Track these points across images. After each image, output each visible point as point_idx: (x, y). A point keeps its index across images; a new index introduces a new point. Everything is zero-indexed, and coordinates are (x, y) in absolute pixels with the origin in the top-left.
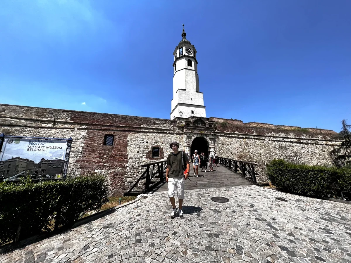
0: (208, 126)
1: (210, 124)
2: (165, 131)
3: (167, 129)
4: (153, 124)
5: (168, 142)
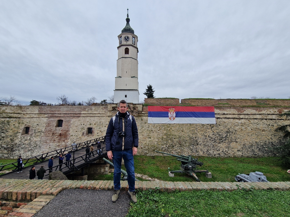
0: (132, 110)
1: (135, 108)
2: (99, 115)
3: (100, 113)
4: (90, 110)
5: (99, 123)
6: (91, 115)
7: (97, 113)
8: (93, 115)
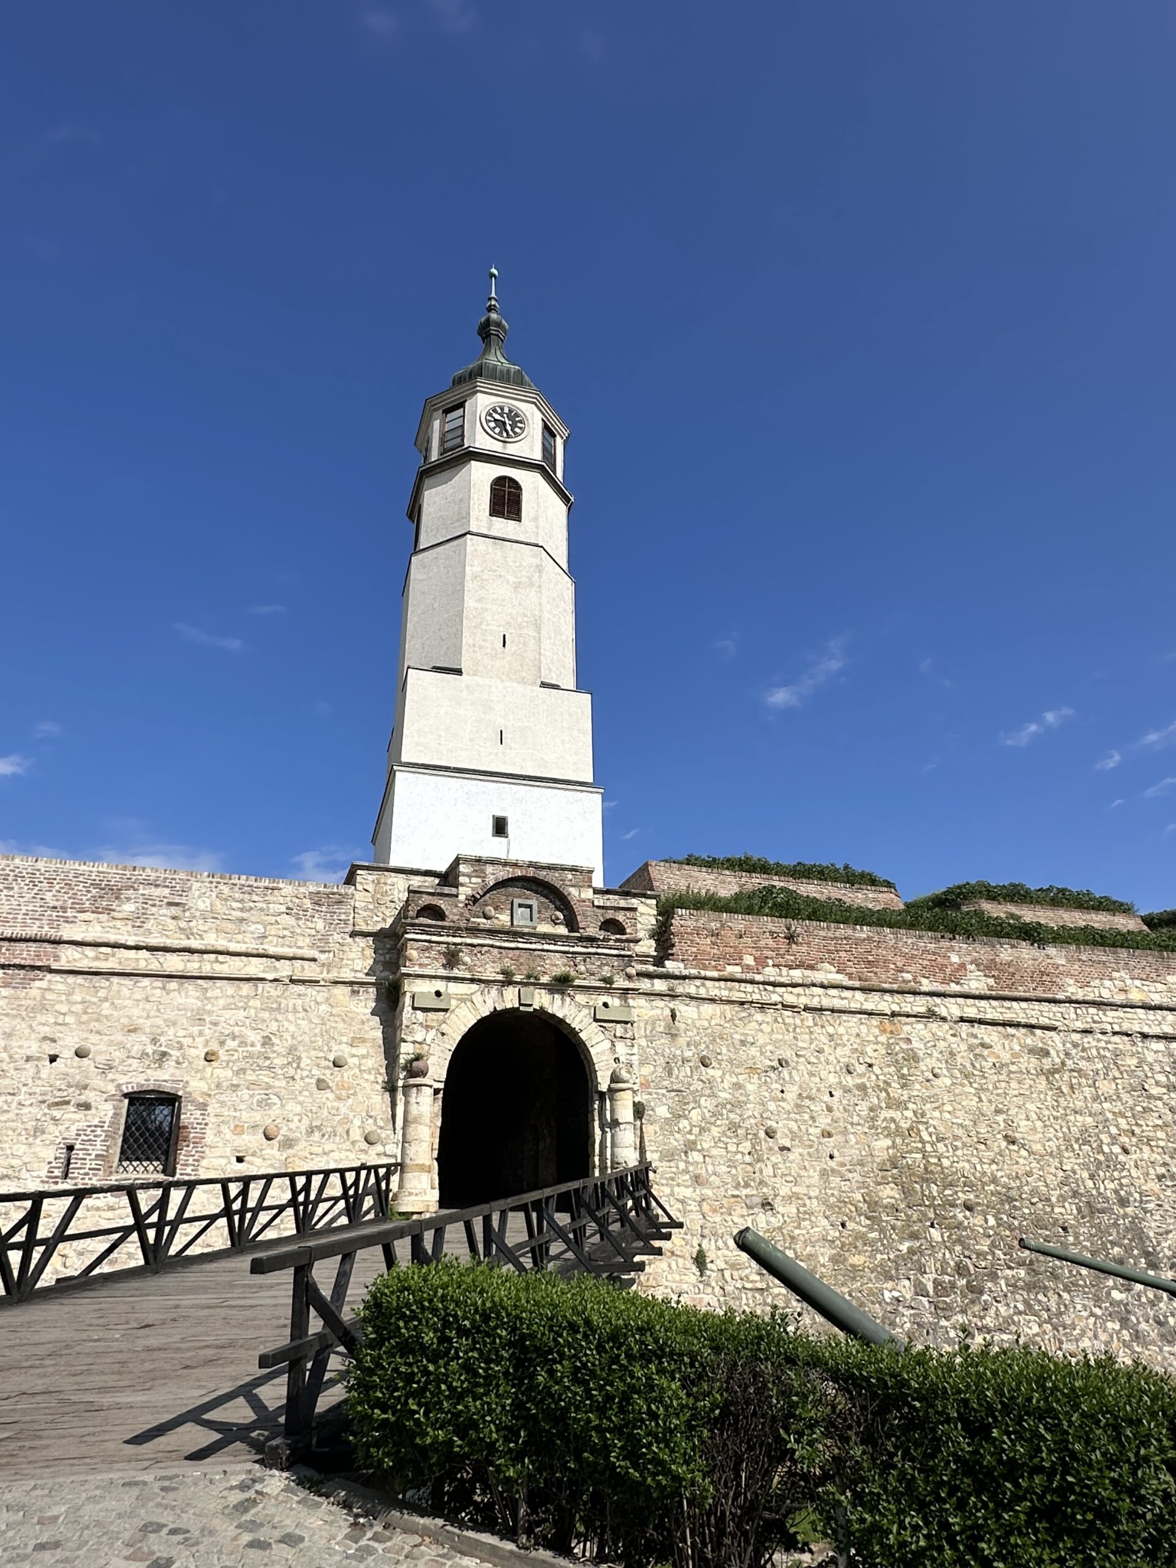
0: (592, 931)
1: (610, 914)
2: (255, 967)
3: (272, 950)
4: (164, 911)
5: (258, 1048)
6: (174, 963)
7: (233, 947)
8: (193, 965)
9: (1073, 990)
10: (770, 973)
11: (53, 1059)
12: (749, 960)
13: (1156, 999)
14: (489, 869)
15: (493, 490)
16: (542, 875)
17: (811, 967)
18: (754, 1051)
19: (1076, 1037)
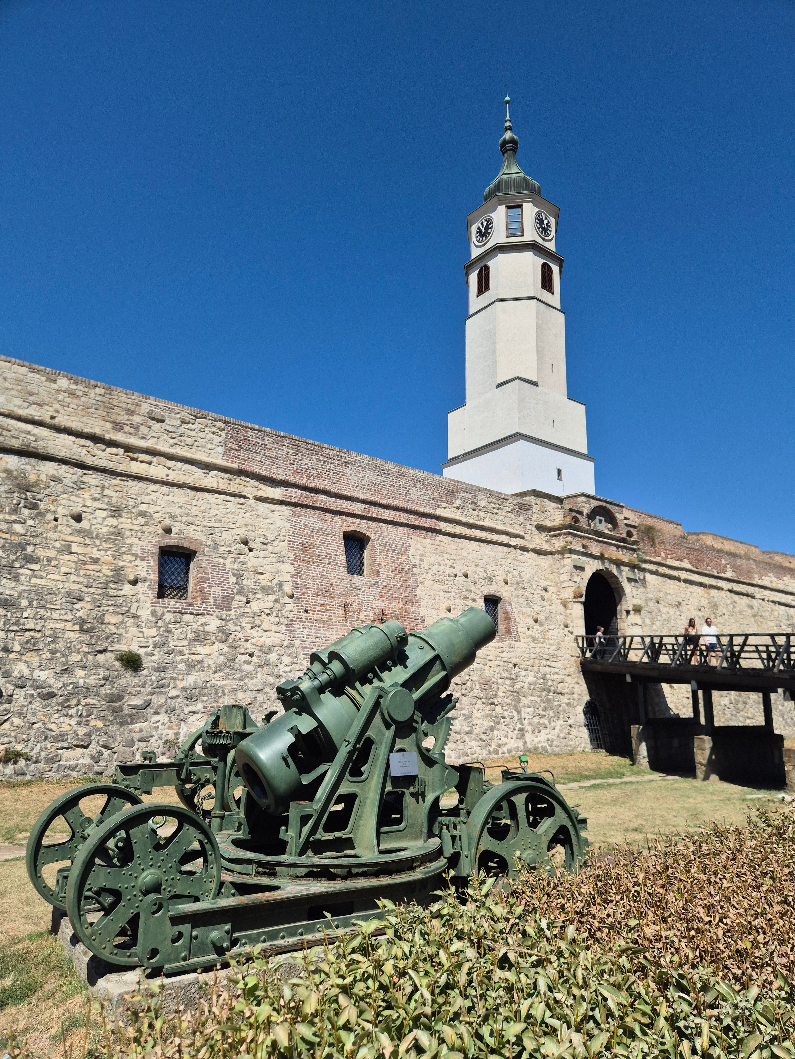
0: (624, 535)
1: (629, 528)
2: (504, 538)
4: (470, 506)
5: (518, 579)
9: (756, 581)
10: (669, 562)
11: (456, 576)
12: (663, 555)
13: (781, 587)
14: (592, 501)
15: (542, 271)
16: (608, 505)
17: (681, 561)
18: (669, 597)
19: (760, 601)
